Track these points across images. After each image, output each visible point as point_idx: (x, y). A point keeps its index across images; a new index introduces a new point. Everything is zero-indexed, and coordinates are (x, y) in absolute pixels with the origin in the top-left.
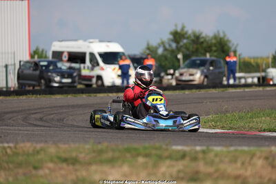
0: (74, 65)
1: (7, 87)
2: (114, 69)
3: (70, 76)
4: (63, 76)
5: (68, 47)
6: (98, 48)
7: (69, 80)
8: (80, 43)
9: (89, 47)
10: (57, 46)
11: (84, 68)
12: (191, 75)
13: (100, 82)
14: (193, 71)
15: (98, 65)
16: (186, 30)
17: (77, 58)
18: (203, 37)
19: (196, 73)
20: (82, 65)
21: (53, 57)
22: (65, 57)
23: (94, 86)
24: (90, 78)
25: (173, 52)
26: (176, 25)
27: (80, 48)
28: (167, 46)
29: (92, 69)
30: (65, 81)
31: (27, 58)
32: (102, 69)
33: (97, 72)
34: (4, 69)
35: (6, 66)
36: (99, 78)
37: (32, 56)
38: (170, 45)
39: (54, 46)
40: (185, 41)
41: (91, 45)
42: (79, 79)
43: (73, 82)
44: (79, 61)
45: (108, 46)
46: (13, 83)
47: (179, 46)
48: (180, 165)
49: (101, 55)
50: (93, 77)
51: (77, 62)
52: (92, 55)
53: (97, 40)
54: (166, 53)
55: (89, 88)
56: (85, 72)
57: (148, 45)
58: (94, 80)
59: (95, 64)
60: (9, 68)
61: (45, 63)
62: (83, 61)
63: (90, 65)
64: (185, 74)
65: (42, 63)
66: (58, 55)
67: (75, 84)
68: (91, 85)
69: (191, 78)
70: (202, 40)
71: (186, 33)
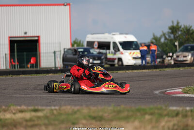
0: (102, 51)
1: (55, 67)
2: (130, 53)
3: (99, 58)
4: (94, 59)
5: (97, 38)
6: (119, 38)
7: (99, 62)
8: (107, 35)
9: (112, 38)
10: (90, 38)
11: (109, 52)
12: (184, 57)
13: (120, 63)
14: (186, 54)
15: (119, 50)
16: (180, 25)
17: (104, 46)
18: (192, 30)
19: (188, 55)
20: (108, 51)
21: (87, 45)
22: (96, 45)
23: (116, 65)
24: (113, 60)
25: (171, 40)
26: (173, 22)
27: (106, 39)
28: (167, 37)
29: (115, 54)
30: (95, 62)
31: (69, 46)
32: (122, 53)
33: (118, 55)
34: (53, 55)
35: (55, 53)
36: (120, 59)
37: (73, 45)
38: (169, 36)
39: (88, 37)
40: (180, 33)
41: (114, 36)
42: (106, 61)
43: (102, 63)
44: (105, 48)
45: (126, 37)
46: (60, 64)
47: (176, 36)
48: (175, 120)
49: (121, 44)
50: (115, 59)
51: (104, 49)
52: (115, 43)
53: (118, 33)
54: (166, 41)
55: (113, 67)
56: (110, 56)
57: (154, 35)
58: (116, 61)
59: (117, 50)
60: (57, 53)
61: (82, 50)
62: (108, 48)
63: (113, 51)
64: (180, 56)
65: (80, 50)
66: (91, 44)
67: (103, 64)
68: (114, 65)
69: (185, 59)
70: (191, 32)
71: (180, 27)
